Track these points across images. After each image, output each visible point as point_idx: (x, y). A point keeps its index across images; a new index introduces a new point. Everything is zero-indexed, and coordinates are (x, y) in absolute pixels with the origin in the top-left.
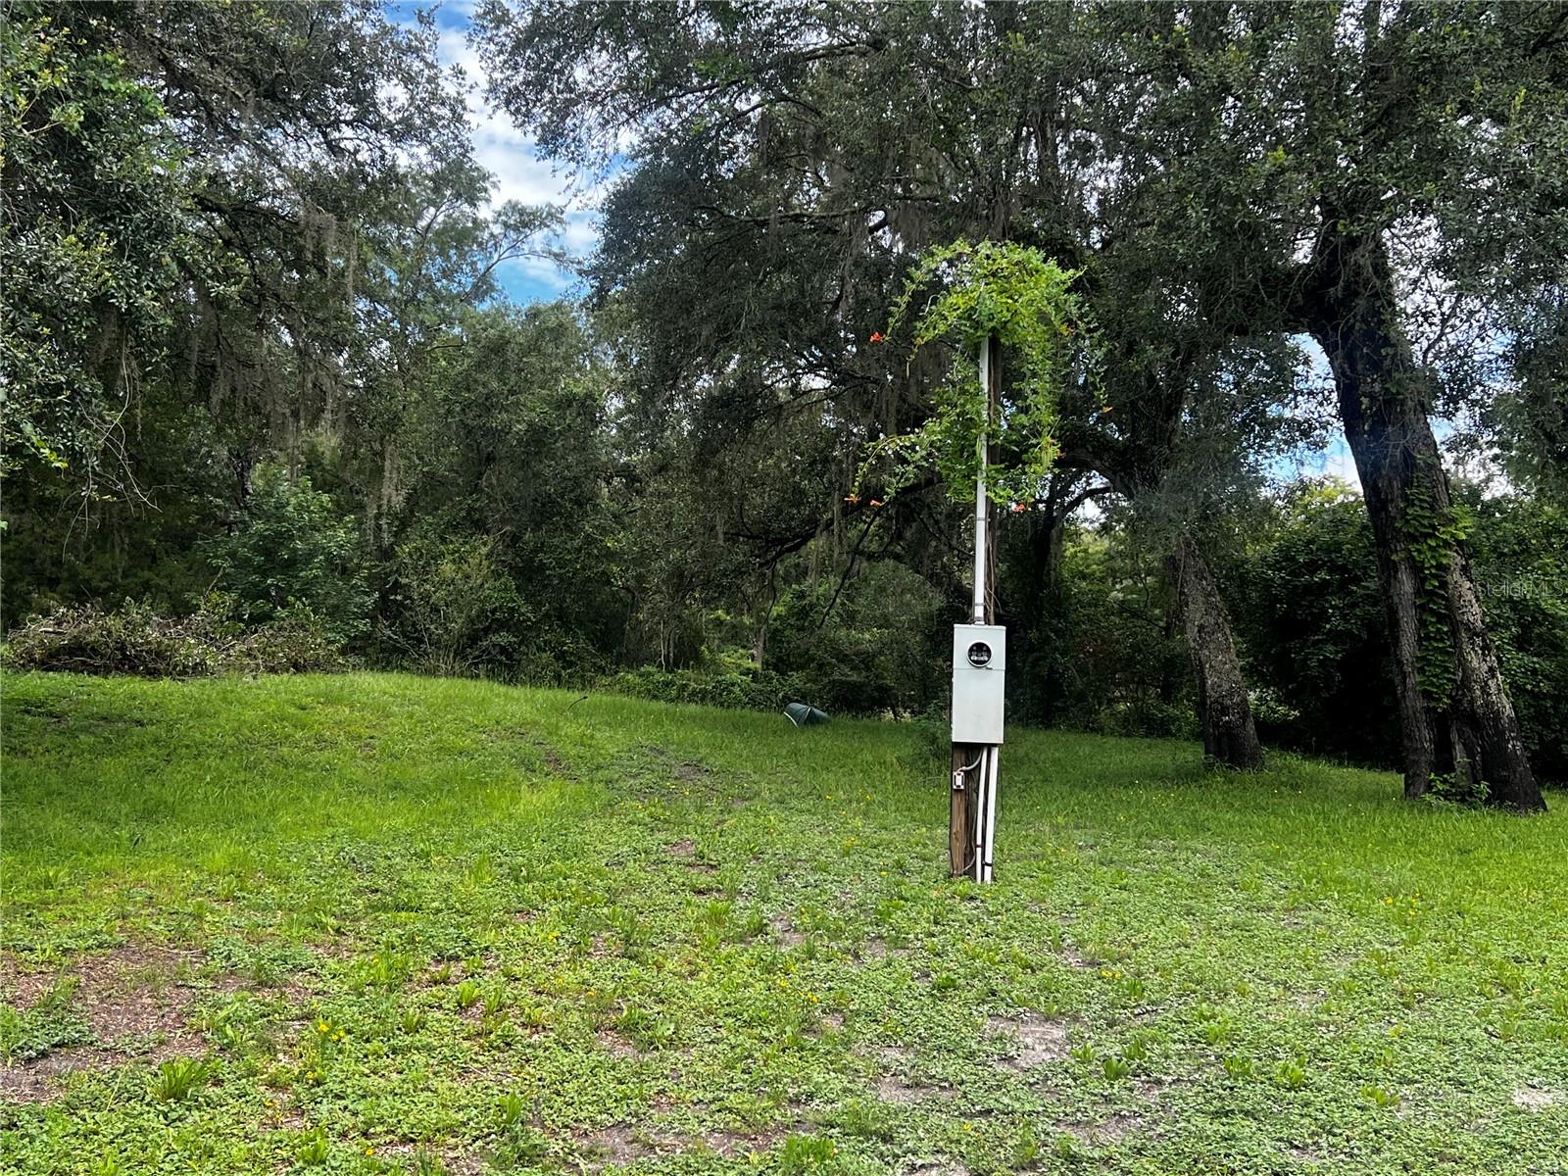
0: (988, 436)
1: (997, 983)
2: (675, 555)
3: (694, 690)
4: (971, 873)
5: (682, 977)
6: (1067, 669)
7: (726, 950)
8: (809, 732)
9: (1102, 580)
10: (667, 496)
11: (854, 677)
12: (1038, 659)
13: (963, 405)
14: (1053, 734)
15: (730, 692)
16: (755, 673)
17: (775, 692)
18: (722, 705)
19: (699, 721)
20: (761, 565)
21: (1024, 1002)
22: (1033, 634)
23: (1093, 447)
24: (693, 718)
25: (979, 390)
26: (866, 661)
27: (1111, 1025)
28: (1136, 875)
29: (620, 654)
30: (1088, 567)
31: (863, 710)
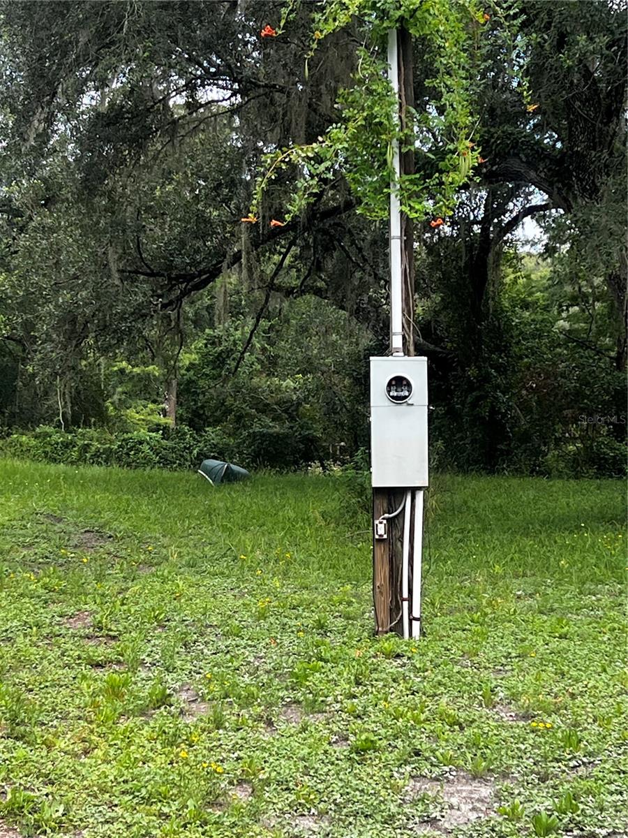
0: (401, 142)
1: (423, 743)
2: (64, 297)
3: (98, 450)
4: (398, 629)
5: (76, 755)
6: (510, 408)
7: (124, 724)
8: (226, 489)
9: (546, 309)
10: (52, 230)
11: (277, 429)
12: (478, 399)
13: (371, 108)
14: (495, 480)
15: (138, 451)
16: (166, 429)
17: (189, 449)
18: (129, 465)
19: (104, 484)
20: (164, 306)
21: (450, 761)
22: (472, 372)
23: (526, 156)
24: (95, 481)
25: (389, 90)
26: (290, 410)
27: (543, 779)
28: (577, 623)
29: (13, 415)
30: (531, 294)
31: (287, 464)
